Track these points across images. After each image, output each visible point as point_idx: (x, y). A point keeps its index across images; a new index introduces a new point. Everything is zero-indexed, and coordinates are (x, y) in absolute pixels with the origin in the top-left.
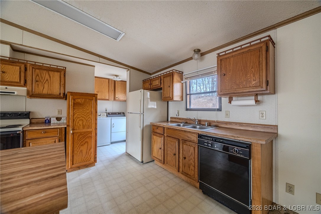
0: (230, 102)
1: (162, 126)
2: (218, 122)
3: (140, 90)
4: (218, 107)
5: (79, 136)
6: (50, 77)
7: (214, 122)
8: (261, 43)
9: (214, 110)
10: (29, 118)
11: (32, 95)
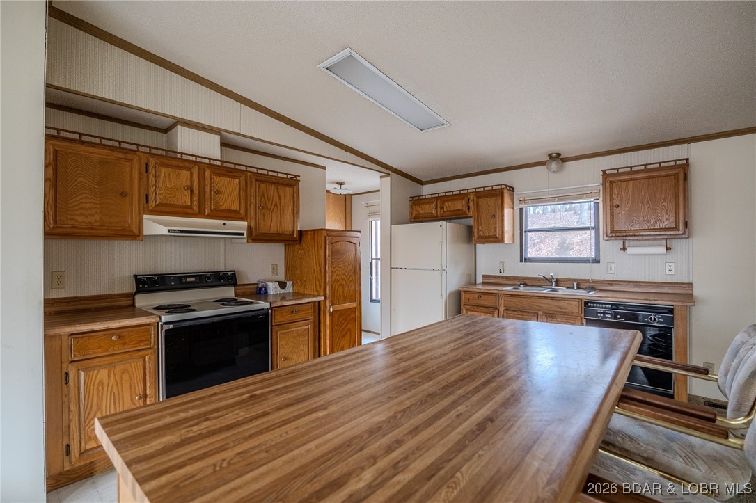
0: (623, 249)
1: (496, 292)
2: (594, 281)
3: (441, 223)
4: (593, 255)
5: (339, 318)
6: (280, 199)
7: (588, 281)
8: (676, 167)
9: (587, 261)
10: (235, 284)
11: (256, 236)
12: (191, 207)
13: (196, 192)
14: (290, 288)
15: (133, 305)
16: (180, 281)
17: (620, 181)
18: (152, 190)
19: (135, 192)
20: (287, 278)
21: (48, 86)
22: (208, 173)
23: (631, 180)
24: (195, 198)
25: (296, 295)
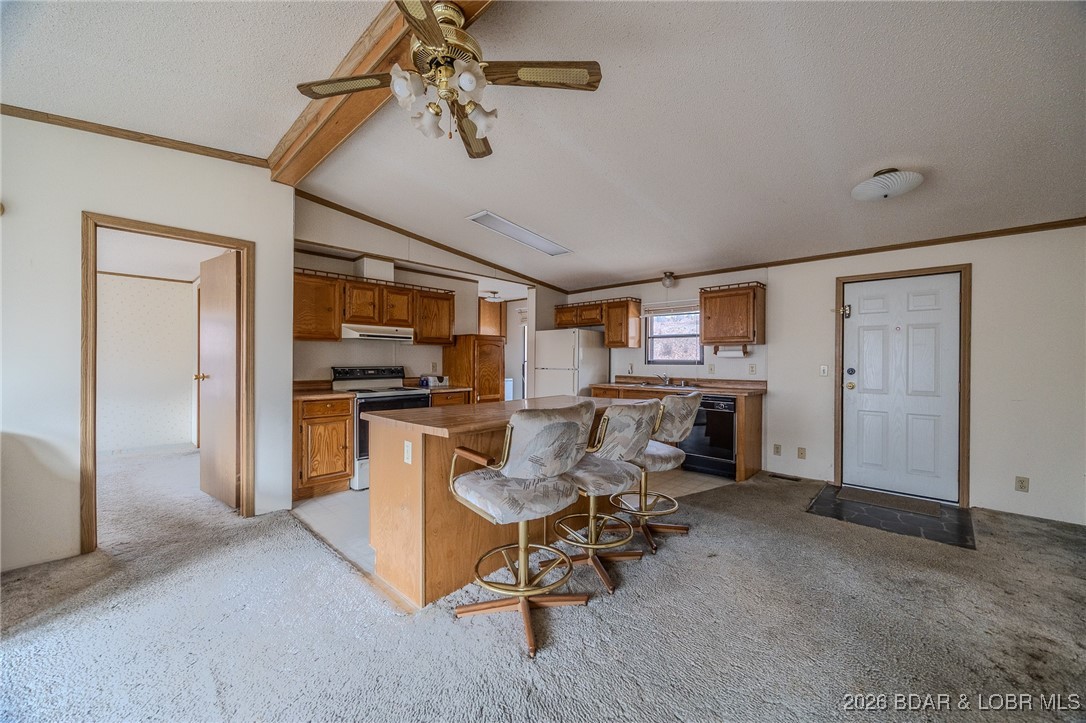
0: (716, 353)
1: (617, 388)
2: (698, 380)
3: (574, 330)
4: (698, 359)
6: (439, 310)
7: (694, 380)
8: (749, 287)
9: (693, 363)
10: (403, 377)
11: (420, 340)
12: (373, 318)
13: (377, 307)
14: (446, 381)
15: (331, 389)
16: (363, 373)
17: (711, 298)
18: (348, 306)
19: (337, 308)
20: (444, 374)
21: (296, 240)
22: (385, 292)
23: (719, 297)
24: (376, 311)
25: (451, 387)
